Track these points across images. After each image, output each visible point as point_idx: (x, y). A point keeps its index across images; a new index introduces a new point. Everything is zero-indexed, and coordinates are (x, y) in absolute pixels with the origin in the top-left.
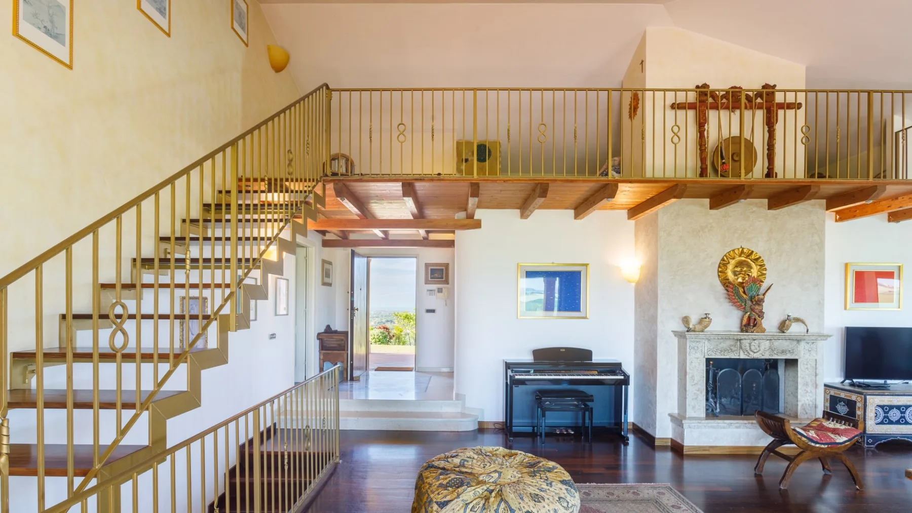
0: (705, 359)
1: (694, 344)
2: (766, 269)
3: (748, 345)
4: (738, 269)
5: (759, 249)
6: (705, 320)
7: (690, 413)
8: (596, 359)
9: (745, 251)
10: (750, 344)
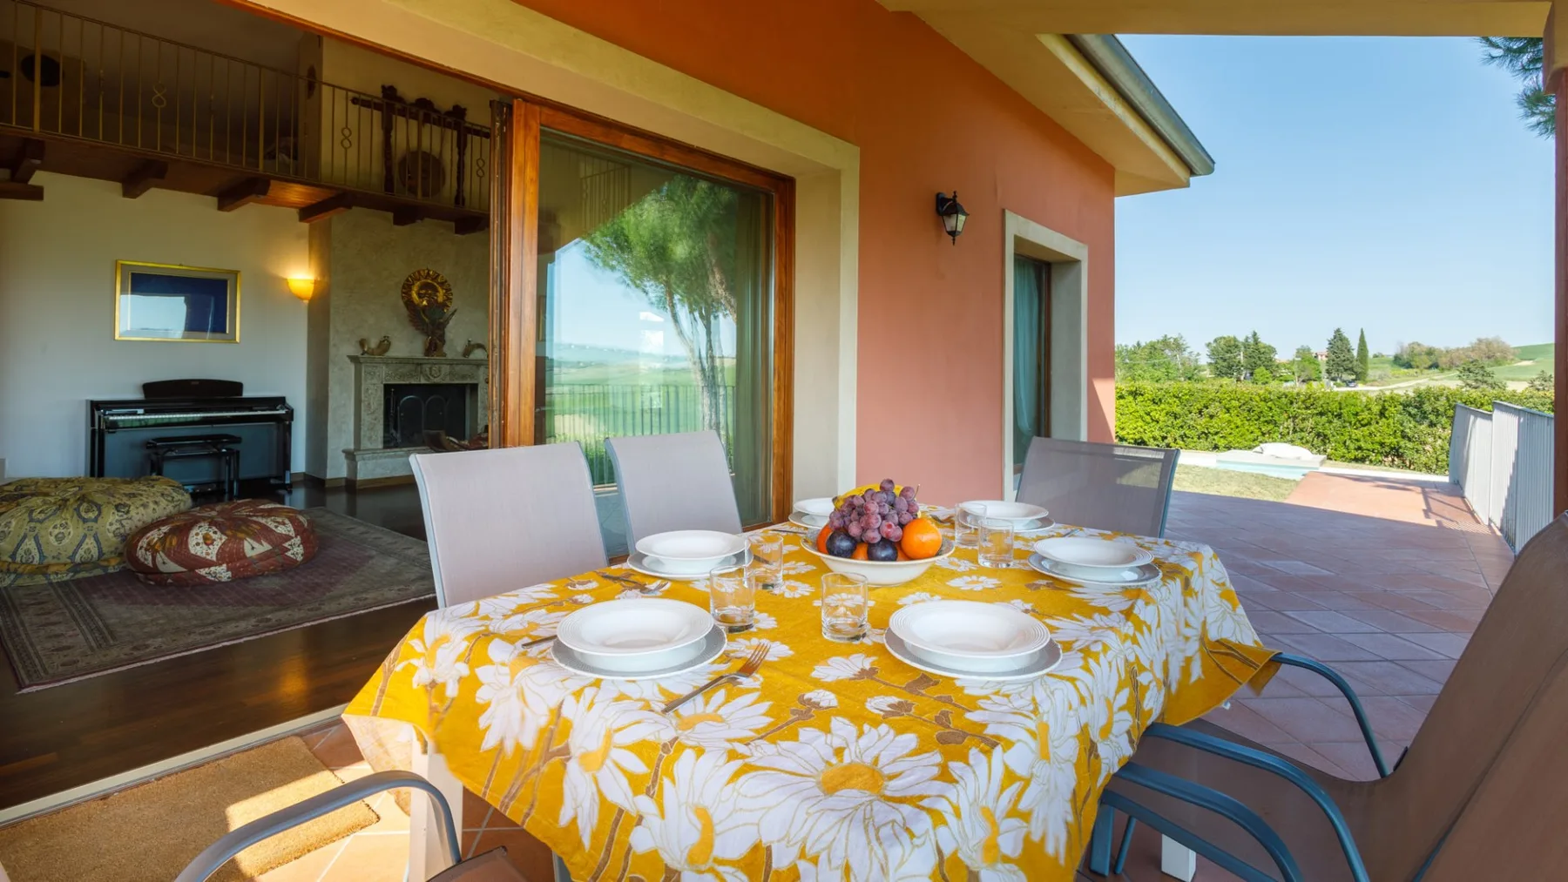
0: (382, 386)
1: (370, 369)
2: (452, 294)
3: (427, 369)
4: (423, 292)
5: (446, 272)
6: (385, 345)
7: (365, 444)
8: (246, 394)
9: (431, 273)
10: (431, 368)
